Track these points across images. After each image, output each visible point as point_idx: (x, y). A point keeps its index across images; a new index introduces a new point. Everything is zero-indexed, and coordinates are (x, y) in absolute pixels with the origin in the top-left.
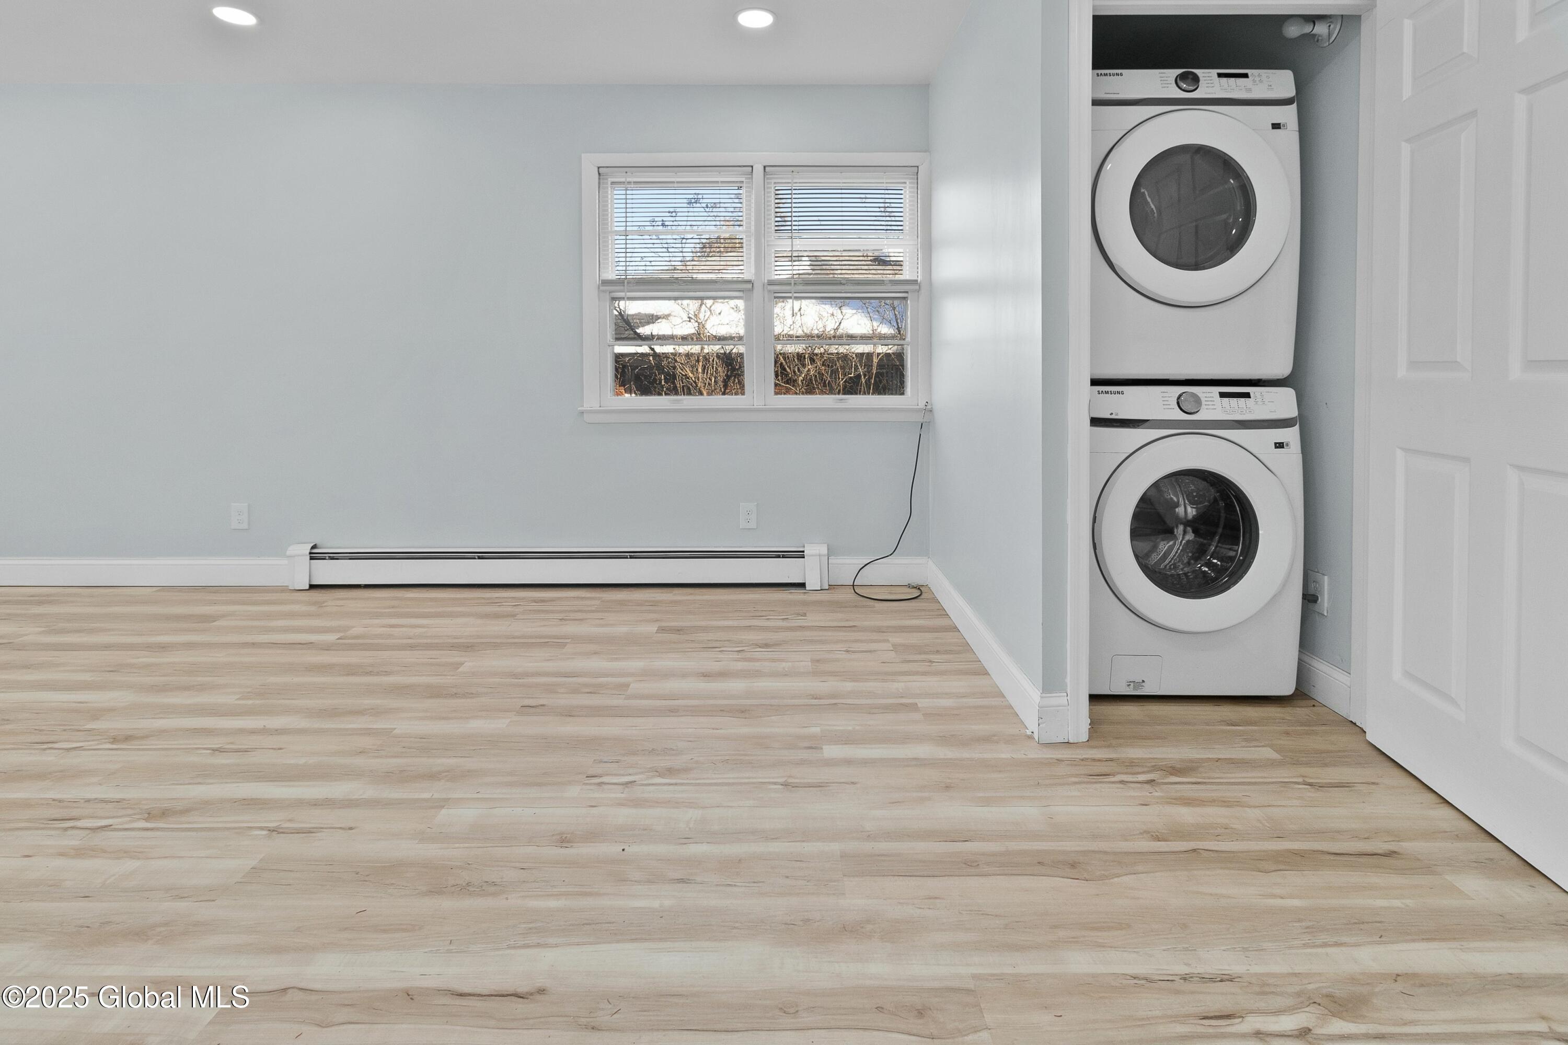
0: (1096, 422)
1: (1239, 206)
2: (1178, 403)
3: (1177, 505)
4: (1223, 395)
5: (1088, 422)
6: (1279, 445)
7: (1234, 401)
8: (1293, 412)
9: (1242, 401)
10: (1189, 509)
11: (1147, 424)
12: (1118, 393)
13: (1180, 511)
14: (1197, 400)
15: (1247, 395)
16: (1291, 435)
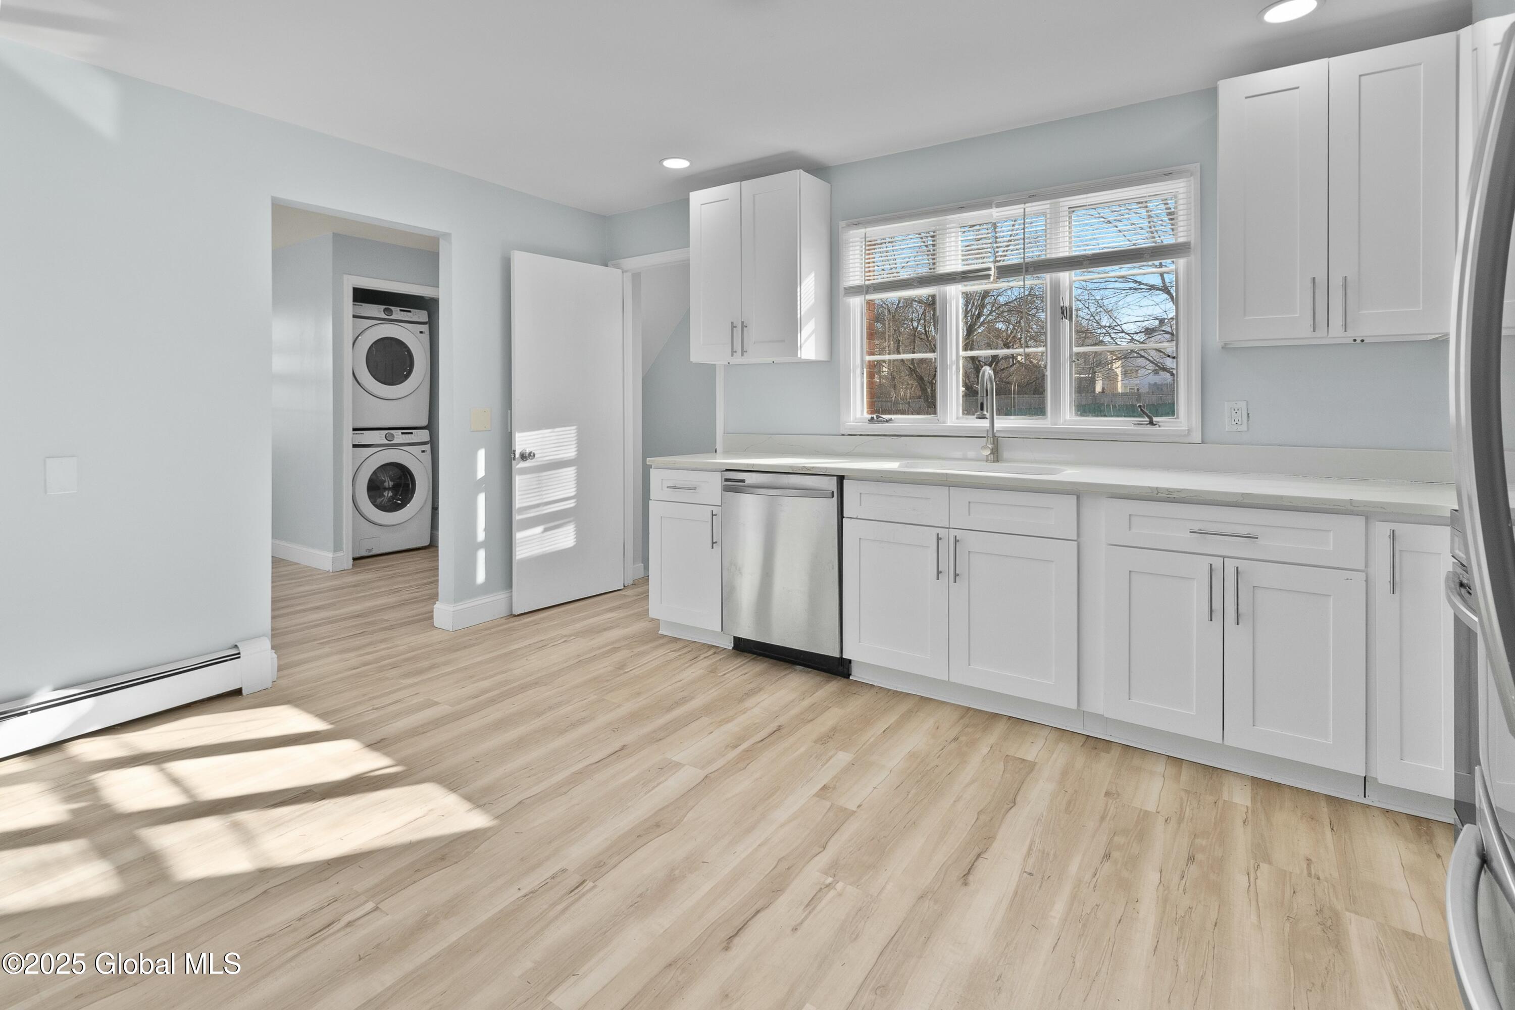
0: (355, 446)
1: (408, 363)
2: (386, 437)
3: (385, 481)
4: (402, 433)
5: (351, 446)
6: (423, 451)
7: (407, 435)
8: (428, 439)
9: (410, 435)
10: (390, 483)
11: (374, 446)
12: (362, 434)
13: (386, 484)
14: (393, 436)
15: (411, 433)
16: (427, 448)
